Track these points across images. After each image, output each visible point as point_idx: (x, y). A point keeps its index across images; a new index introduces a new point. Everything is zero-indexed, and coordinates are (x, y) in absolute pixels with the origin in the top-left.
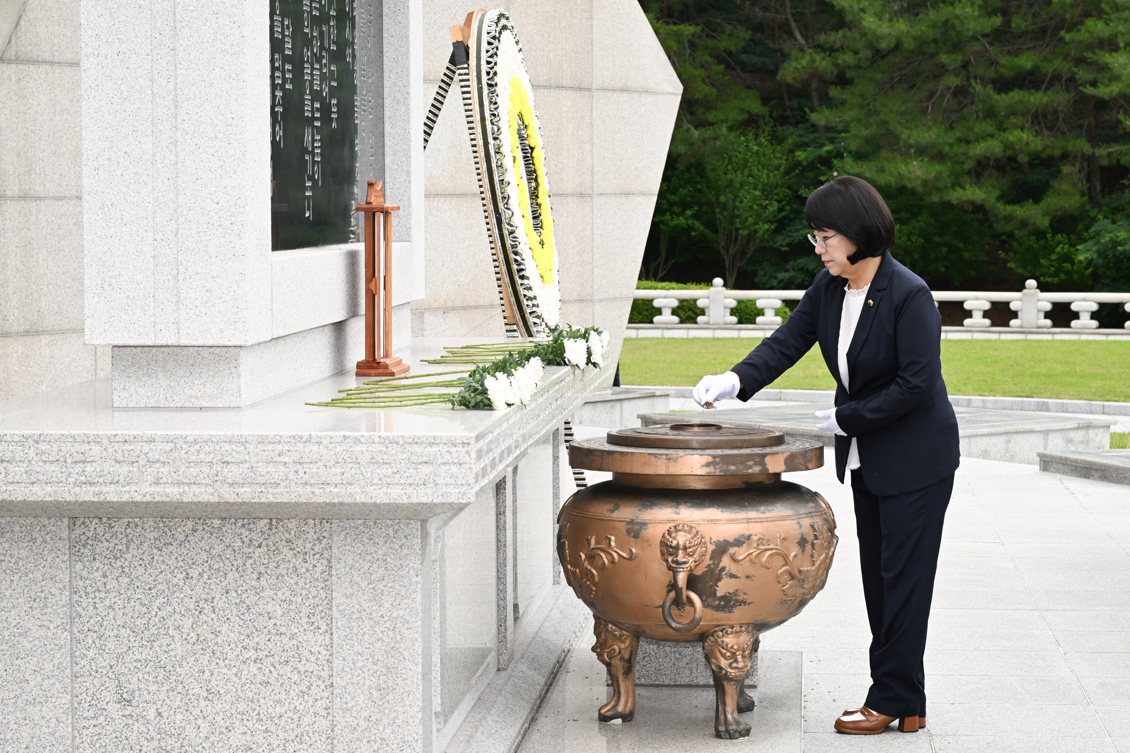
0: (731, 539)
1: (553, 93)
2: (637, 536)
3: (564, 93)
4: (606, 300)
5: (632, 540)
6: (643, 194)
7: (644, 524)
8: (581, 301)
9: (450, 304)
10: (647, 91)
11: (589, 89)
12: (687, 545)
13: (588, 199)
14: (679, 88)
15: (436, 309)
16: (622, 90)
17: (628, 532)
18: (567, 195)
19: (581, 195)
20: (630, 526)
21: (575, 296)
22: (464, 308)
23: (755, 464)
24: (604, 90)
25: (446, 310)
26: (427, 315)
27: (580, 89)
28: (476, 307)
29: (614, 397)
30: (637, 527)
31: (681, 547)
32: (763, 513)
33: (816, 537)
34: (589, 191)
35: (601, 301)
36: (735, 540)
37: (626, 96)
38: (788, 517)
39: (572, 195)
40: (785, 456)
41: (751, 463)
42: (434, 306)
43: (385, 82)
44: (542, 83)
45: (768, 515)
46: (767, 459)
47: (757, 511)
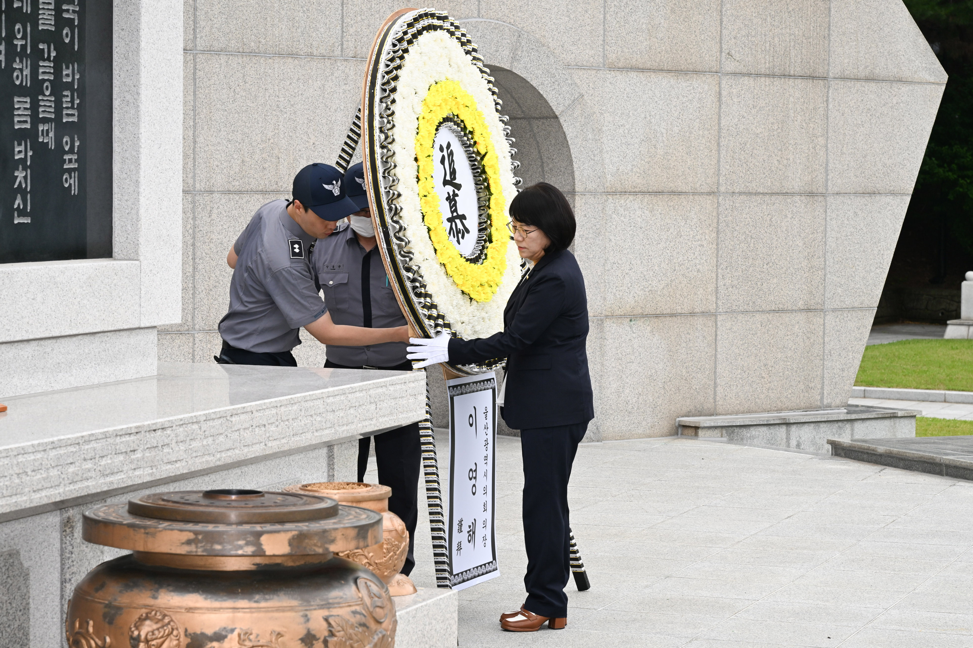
0: (209, 632)
1: (777, 82)
2: (111, 623)
3: (791, 82)
4: (842, 310)
5: (107, 626)
6: (893, 193)
7: (119, 609)
8: (809, 310)
9: (639, 311)
10: (900, 81)
11: (825, 78)
12: (149, 637)
13: (821, 199)
14: (945, 77)
15: (621, 316)
16: (868, 79)
17: (105, 616)
18: (793, 194)
19: (811, 194)
20: (106, 610)
21: (801, 304)
22: (657, 316)
23: (247, 544)
24: (844, 78)
25: (632, 318)
26: (608, 323)
27: (813, 78)
28: (672, 315)
29: (849, 417)
30: (113, 612)
31: (143, 637)
32: (256, 602)
33: (332, 634)
34: (821, 190)
35: (834, 310)
36: (215, 633)
37: (873, 86)
38: (291, 609)
39: (800, 194)
40: (290, 535)
41: (241, 543)
42: (619, 312)
43: (115, 81)
44: (763, 71)
45: (263, 604)
46: (264, 539)
47: (250, 600)
